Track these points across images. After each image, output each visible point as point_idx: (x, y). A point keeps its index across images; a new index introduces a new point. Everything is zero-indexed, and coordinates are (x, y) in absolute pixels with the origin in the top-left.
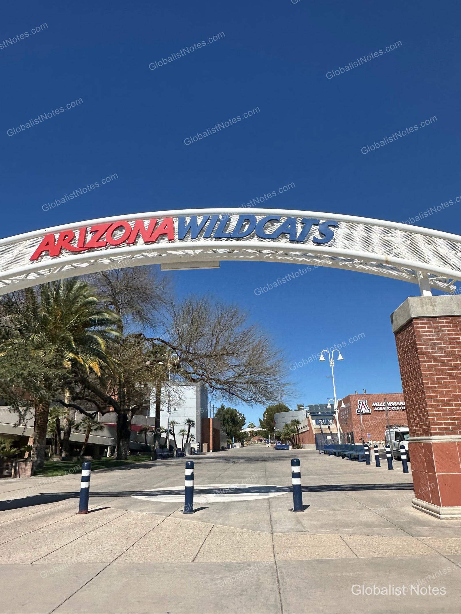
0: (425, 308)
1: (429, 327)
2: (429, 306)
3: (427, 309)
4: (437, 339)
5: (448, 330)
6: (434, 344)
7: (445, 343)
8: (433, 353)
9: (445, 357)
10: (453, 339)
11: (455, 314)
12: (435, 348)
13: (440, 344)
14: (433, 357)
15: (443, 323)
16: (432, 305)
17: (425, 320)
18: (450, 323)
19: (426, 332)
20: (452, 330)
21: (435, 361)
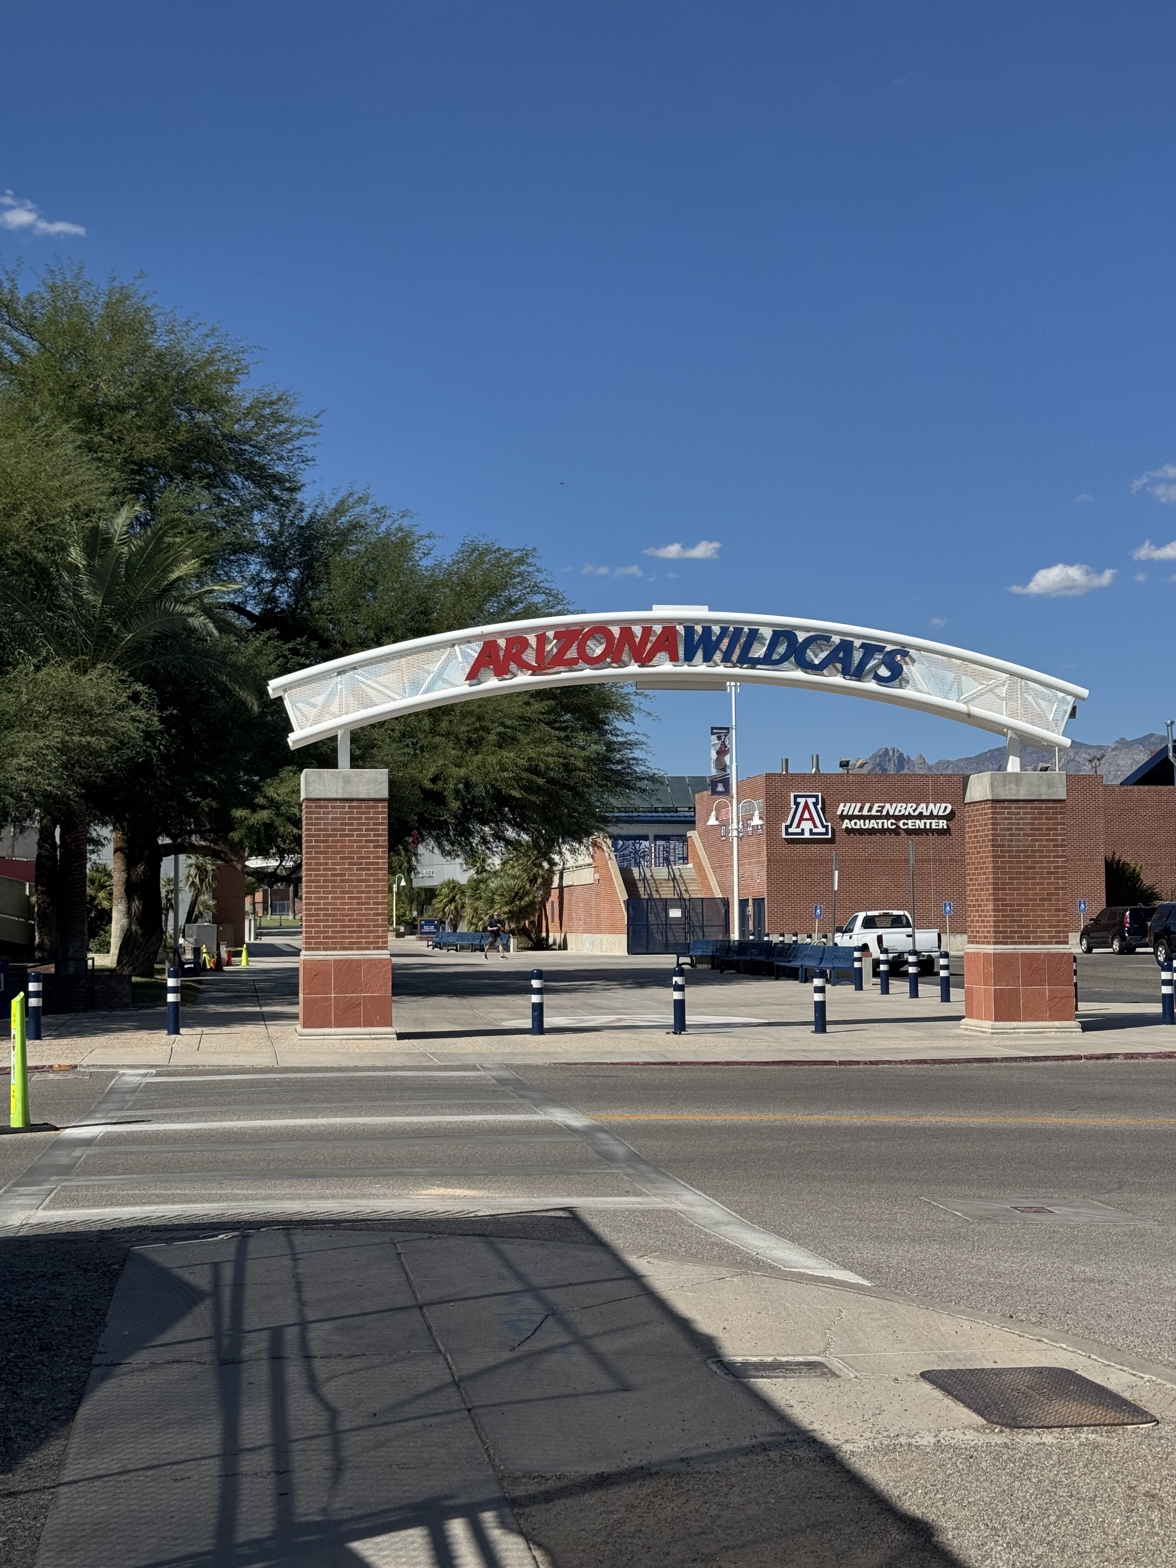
0: (1007, 787)
1: (1009, 813)
2: (1013, 786)
3: (1010, 789)
4: (1017, 829)
5: (1032, 819)
6: (1011, 835)
7: (1025, 835)
8: (1009, 846)
9: (1022, 851)
10: (1036, 829)
11: (1044, 797)
12: (1011, 840)
13: (1019, 835)
14: (1009, 851)
15: (1027, 808)
16: (1017, 785)
17: (1006, 804)
18: (1036, 808)
19: (1006, 819)
20: (1036, 819)
21: (1010, 857)
